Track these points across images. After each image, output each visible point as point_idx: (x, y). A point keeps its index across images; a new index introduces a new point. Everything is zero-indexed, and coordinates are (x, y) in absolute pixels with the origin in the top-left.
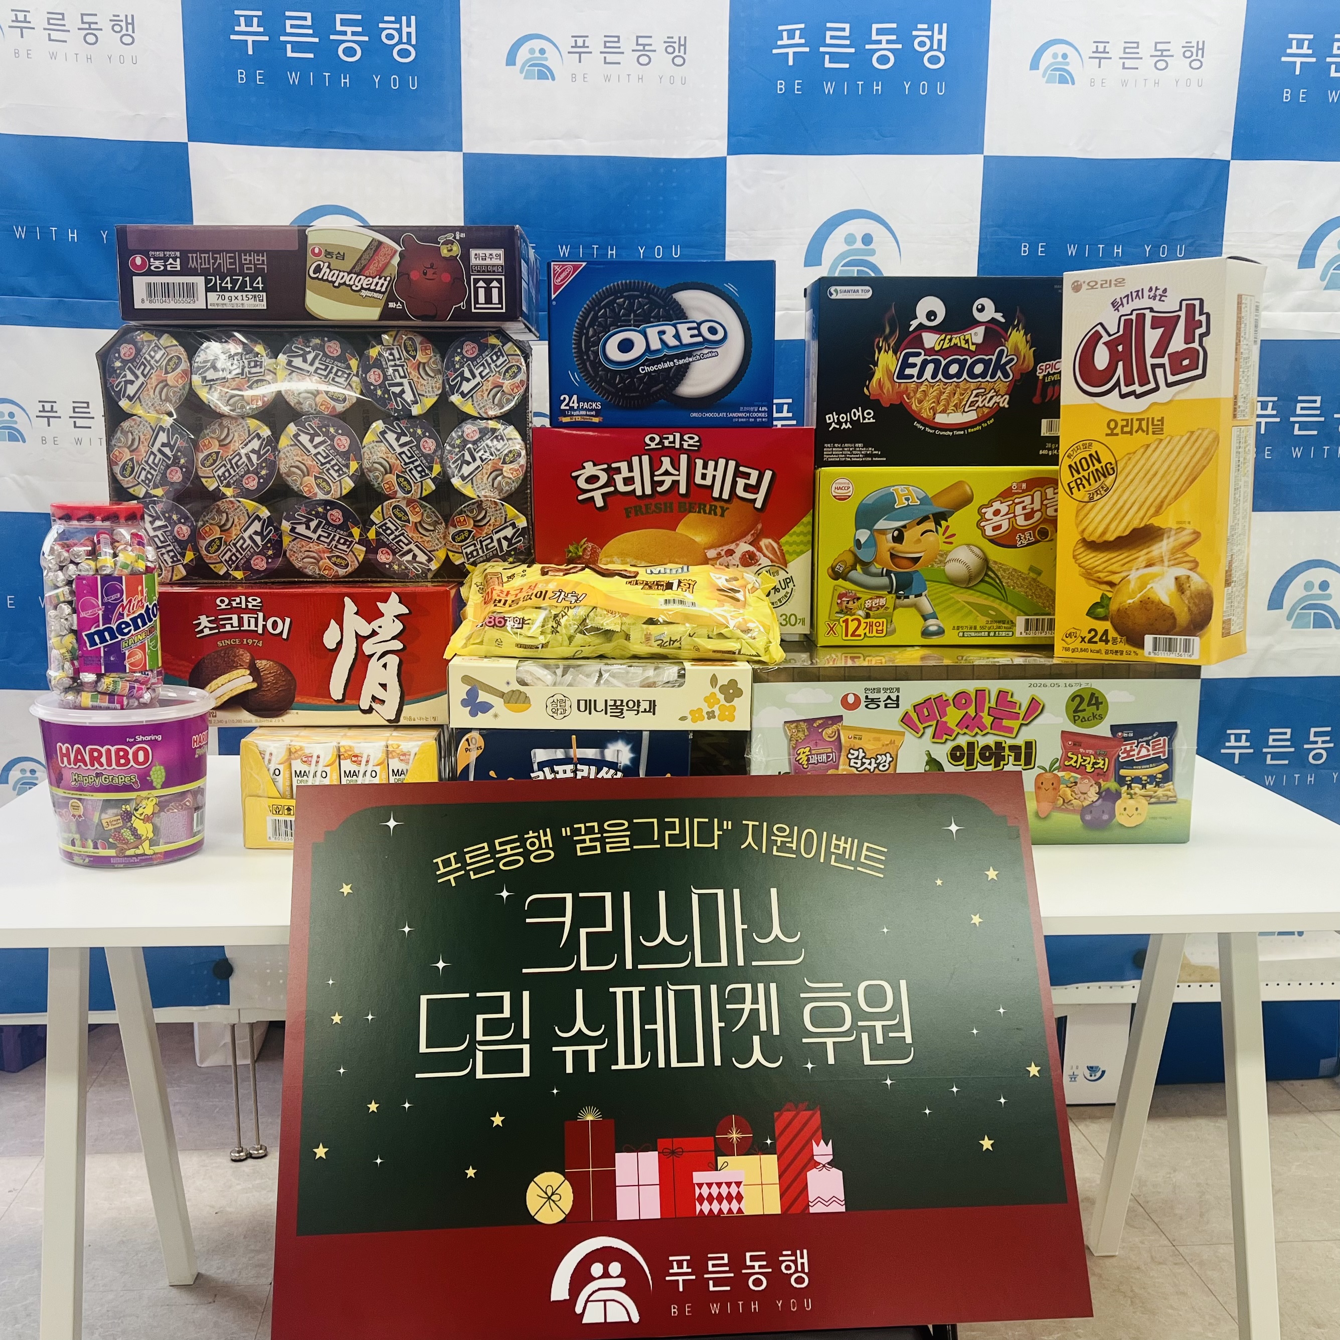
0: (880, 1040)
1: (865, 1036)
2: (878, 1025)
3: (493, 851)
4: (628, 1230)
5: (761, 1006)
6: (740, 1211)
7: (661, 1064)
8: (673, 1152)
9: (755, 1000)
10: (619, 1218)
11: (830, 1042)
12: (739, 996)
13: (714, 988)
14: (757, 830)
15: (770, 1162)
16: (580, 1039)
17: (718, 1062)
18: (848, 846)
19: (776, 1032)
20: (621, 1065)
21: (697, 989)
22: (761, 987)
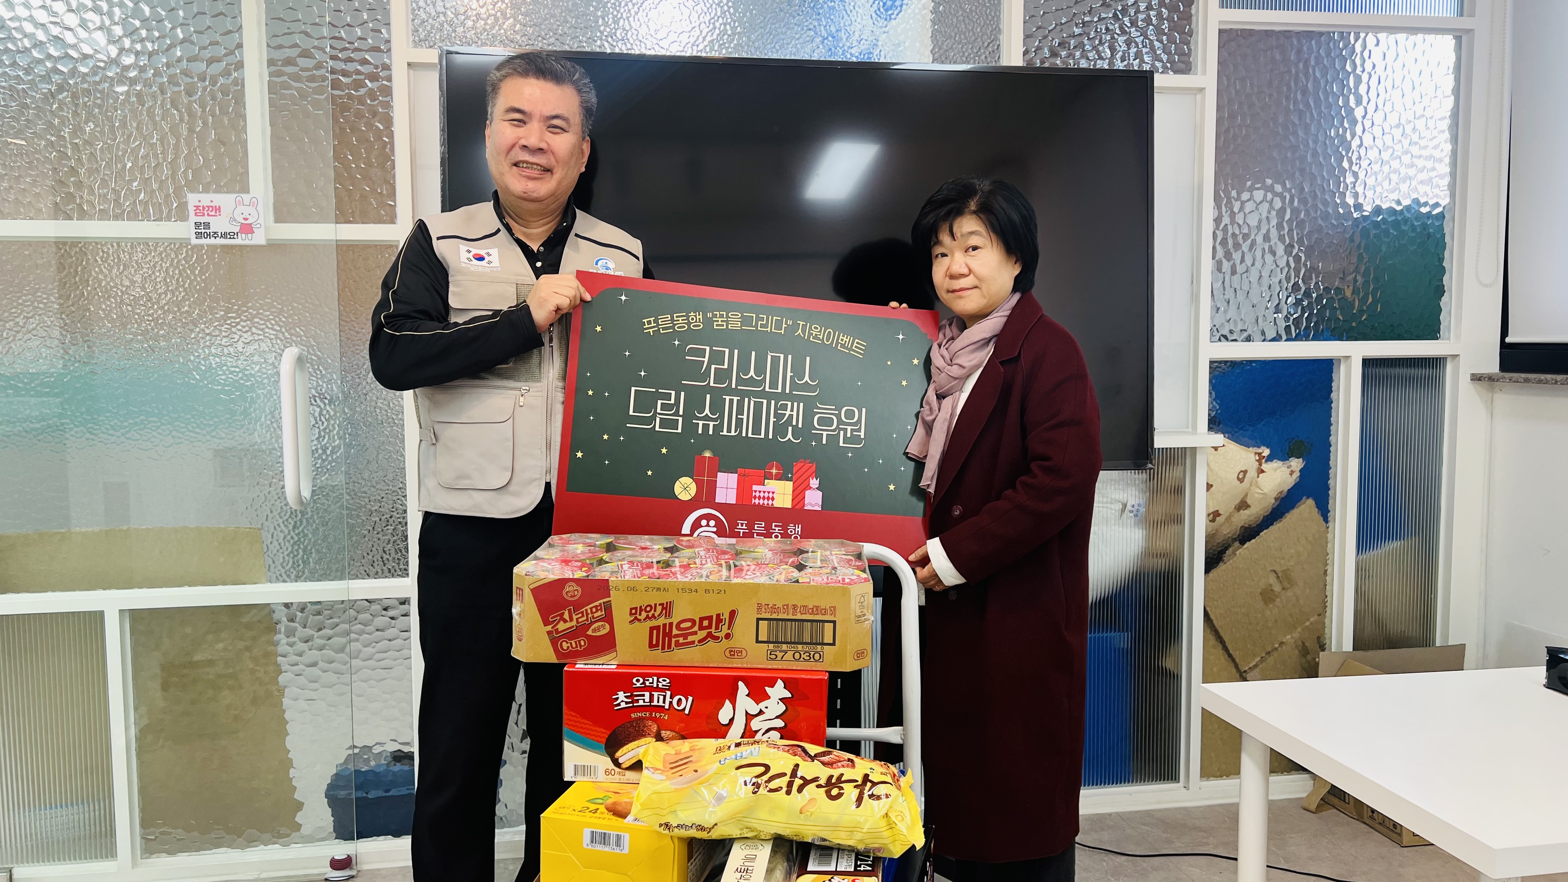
0: (849, 435)
1: (842, 433)
2: (849, 428)
3: (672, 320)
4: (720, 507)
5: (795, 413)
6: (772, 504)
7: (744, 435)
8: (744, 475)
9: (792, 410)
10: (717, 501)
11: (825, 433)
12: (785, 407)
13: (773, 402)
14: (804, 326)
15: (790, 485)
16: (706, 418)
17: (770, 437)
18: (848, 340)
19: (800, 426)
20: (725, 433)
21: (765, 401)
22: (796, 404)
